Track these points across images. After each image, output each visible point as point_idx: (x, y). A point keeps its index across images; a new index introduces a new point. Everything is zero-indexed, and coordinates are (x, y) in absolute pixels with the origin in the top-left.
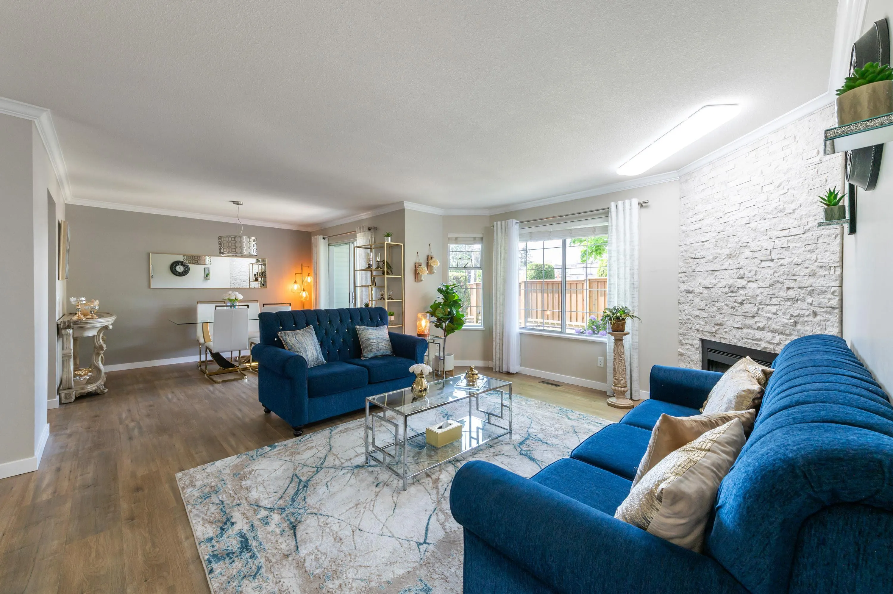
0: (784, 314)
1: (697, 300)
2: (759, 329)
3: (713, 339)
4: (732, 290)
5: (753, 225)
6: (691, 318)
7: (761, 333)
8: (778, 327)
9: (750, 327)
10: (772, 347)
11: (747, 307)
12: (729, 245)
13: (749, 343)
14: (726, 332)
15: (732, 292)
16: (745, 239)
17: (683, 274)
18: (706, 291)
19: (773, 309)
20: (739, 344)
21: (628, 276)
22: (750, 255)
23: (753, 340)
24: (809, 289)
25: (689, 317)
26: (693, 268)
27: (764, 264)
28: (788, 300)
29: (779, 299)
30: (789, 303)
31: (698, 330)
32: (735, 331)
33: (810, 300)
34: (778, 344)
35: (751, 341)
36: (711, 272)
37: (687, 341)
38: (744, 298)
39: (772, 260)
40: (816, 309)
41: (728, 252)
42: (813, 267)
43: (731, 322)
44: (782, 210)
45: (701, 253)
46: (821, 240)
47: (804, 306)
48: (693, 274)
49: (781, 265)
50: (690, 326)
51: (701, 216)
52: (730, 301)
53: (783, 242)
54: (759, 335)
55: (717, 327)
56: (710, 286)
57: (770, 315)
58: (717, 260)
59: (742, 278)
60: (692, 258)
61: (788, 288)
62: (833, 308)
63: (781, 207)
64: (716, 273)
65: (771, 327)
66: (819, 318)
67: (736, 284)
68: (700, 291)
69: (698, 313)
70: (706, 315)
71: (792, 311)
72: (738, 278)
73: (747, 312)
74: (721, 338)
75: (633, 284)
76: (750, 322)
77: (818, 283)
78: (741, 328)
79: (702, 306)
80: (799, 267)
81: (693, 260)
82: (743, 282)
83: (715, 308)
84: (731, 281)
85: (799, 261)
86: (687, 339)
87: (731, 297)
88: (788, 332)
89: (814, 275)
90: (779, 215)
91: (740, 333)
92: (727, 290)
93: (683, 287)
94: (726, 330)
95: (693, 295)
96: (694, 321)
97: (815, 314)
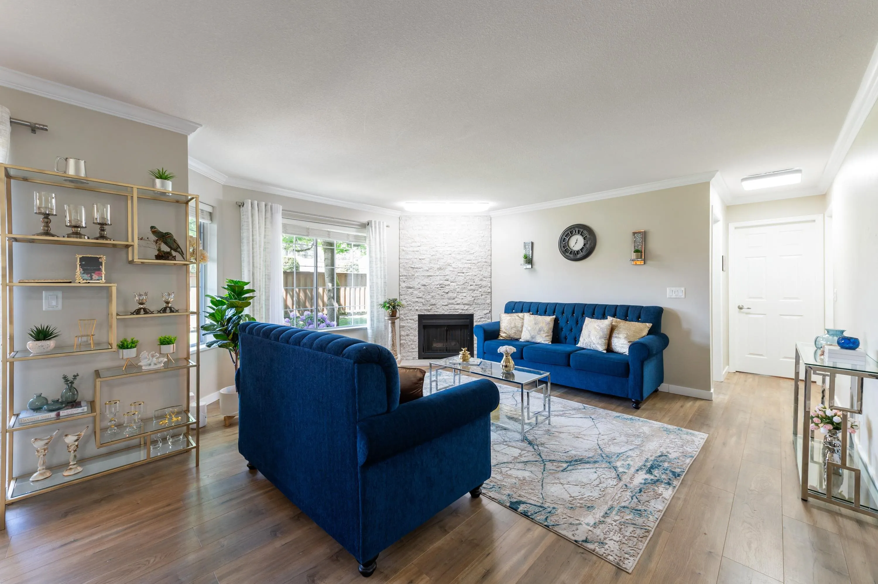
0: (470, 296)
1: (415, 292)
2: (458, 304)
3: (428, 313)
4: (442, 286)
5: (453, 255)
6: (411, 303)
7: (458, 306)
8: (467, 302)
9: (452, 304)
10: (464, 311)
11: (450, 295)
12: (439, 263)
13: (452, 311)
14: (438, 308)
15: (442, 287)
16: (449, 261)
17: (404, 277)
18: (423, 287)
19: (465, 295)
20: (446, 313)
21: (383, 277)
22: (452, 269)
23: (454, 310)
24: (480, 286)
25: (410, 303)
26: (413, 273)
27: (459, 274)
28: (471, 290)
29: (467, 290)
30: (471, 292)
31: (417, 310)
32: (443, 307)
33: (480, 290)
34: (466, 310)
35: (453, 310)
36: (427, 277)
37: (407, 318)
38: (449, 290)
39: (463, 273)
40: (482, 293)
41: (439, 267)
42: (481, 277)
43: (442, 302)
44: (469, 251)
45: (420, 265)
46: (484, 267)
47: (478, 292)
48: (412, 277)
49: (468, 276)
50: (410, 308)
51: (419, 244)
52: (440, 292)
53: (469, 266)
54: (457, 307)
55: (431, 307)
56: (426, 284)
57: (462, 297)
58: (430, 270)
59: (448, 280)
60: (412, 268)
61: (471, 285)
62: (489, 293)
63: (468, 250)
64: (431, 277)
65: (464, 303)
66: (483, 297)
67: (444, 284)
68: (419, 287)
69: (417, 300)
70: (423, 301)
71: (472, 295)
72: (445, 280)
73: (451, 297)
74: (434, 312)
75: (386, 283)
76: (453, 301)
77: (484, 283)
78: (447, 305)
79: (421, 295)
80: (476, 277)
81: (412, 269)
82: (448, 283)
83: (430, 296)
84: (441, 282)
85: (476, 274)
86: (408, 316)
87: (440, 290)
88: (471, 304)
89: (482, 280)
90: (466, 253)
91: (447, 307)
92: (438, 286)
93: (403, 285)
94: (437, 307)
95: (413, 289)
96: (413, 305)
97: (482, 295)
